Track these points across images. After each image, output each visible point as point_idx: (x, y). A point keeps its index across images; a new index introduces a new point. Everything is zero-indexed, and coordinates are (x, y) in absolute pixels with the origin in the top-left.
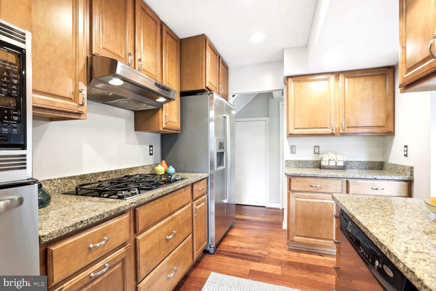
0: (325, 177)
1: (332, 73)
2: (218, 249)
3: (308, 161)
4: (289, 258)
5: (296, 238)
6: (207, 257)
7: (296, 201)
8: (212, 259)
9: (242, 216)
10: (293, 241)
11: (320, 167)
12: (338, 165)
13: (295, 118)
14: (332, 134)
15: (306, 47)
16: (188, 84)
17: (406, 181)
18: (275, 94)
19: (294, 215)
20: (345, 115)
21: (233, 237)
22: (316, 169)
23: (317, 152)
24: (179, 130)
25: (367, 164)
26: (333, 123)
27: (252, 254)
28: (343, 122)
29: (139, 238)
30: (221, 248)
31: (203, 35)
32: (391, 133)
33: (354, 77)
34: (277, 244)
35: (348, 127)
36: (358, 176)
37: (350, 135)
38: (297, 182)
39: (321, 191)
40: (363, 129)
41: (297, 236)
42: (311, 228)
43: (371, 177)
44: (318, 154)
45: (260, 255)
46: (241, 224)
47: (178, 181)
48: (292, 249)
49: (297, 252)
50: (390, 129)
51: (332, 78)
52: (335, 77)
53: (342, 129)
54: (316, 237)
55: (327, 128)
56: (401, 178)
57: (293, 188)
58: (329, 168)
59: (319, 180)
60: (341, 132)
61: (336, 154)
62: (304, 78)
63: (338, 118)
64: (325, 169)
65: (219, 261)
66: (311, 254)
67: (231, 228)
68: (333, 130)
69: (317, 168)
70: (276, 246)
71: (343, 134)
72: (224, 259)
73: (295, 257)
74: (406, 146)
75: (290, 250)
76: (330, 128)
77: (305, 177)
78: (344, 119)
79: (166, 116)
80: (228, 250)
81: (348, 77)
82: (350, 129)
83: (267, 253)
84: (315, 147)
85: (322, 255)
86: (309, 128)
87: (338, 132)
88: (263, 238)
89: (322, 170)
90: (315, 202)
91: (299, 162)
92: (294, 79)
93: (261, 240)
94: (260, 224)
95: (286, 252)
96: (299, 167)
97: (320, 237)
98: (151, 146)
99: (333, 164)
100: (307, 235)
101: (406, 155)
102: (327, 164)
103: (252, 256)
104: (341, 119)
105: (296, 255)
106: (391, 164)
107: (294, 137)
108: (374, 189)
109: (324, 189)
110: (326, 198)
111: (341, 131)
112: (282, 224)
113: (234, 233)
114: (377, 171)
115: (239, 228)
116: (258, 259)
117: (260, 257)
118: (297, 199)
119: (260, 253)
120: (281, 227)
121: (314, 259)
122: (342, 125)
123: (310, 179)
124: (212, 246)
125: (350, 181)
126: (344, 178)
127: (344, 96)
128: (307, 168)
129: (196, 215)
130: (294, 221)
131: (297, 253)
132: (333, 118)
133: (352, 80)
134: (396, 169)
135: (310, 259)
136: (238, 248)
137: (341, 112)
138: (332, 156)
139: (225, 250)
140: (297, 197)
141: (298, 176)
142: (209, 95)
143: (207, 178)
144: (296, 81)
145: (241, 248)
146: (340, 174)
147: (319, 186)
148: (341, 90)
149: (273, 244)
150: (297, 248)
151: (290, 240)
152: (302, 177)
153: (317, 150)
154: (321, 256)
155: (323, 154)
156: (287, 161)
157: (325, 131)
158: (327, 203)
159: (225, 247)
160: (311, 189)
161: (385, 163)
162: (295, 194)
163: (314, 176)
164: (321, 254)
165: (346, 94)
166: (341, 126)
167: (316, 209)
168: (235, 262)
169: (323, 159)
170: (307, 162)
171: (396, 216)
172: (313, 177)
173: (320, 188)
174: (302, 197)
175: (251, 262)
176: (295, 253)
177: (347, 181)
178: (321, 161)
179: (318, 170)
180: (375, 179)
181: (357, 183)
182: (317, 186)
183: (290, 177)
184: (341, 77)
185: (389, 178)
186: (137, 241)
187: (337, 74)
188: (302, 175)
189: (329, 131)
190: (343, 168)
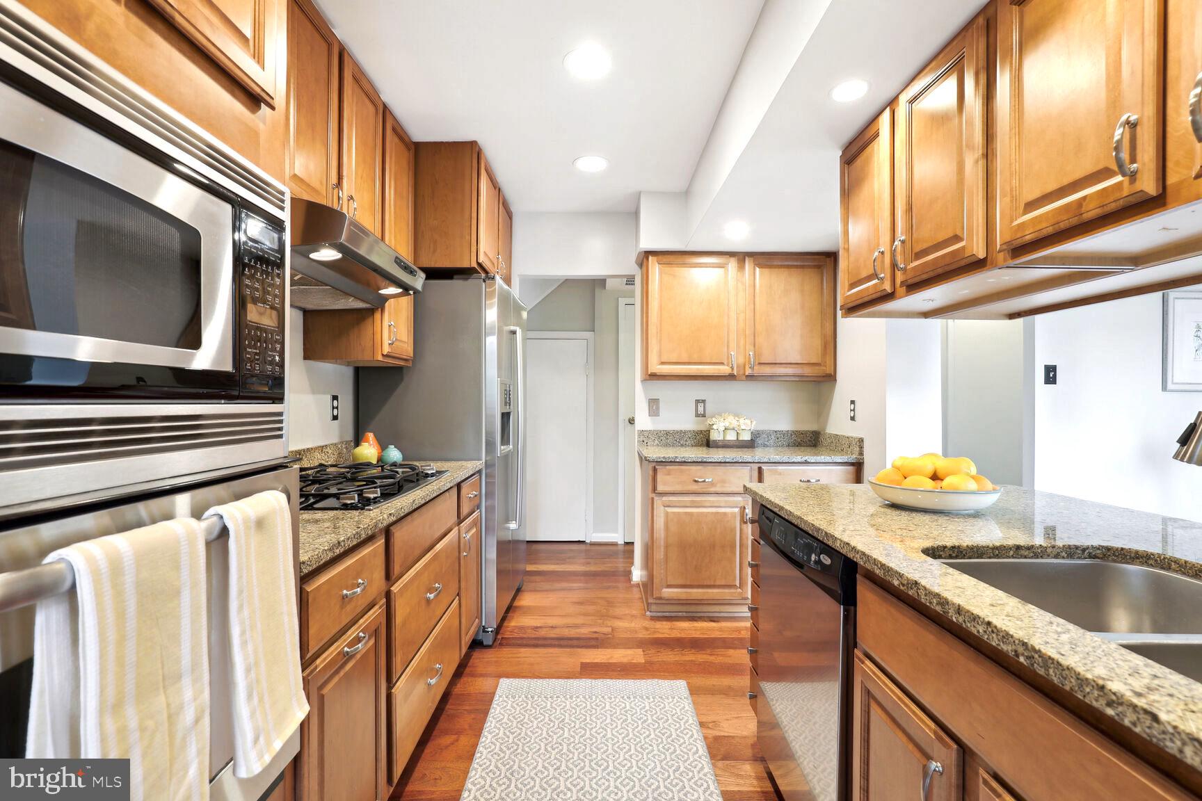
0: (720, 462)
1: (731, 254)
2: (499, 637)
3: (685, 432)
4: (655, 632)
5: (667, 592)
6: (478, 655)
7: (667, 514)
8: (493, 656)
9: (534, 566)
10: (660, 598)
11: (708, 444)
12: (741, 439)
13: (661, 340)
14: (731, 377)
15: (685, 195)
16: (435, 251)
17: (852, 464)
18: (610, 284)
19: (662, 543)
20: (754, 339)
21: (528, 611)
22: (701, 448)
23: (702, 413)
24: (409, 358)
25: (791, 435)
26: (733, 354)
27: (578, 636)
28: (751, 353)
29: (395, 589)
30: (506, 633)
31: (473, 144)
32: (831, 378)
33: (770, 267)
34: (627, 612)
35: (760, 364)
36: (778, 458)
37: (764, 378)
38: (669, 474)
39: (712, 490)
40: (786, 367)
41: (669, 586)
42: (696, 566)
43: (799, 459)
44: (704, 416)
45: (595, 636)
46: (539, 582)
47: (432, 477)
48: (658, 617)
49: (667, 621)
50: (829, 370)
51: (732, 264)
52: (738, 263)
53: (750, 368)
54: (705, 584)
55: (722, 364)
56: (845, 459)
57: (660, 488)
58: (725, 445)
59: (710, 468)
60: (747, 374)
61: (738, 416)
62: (680, 259)
63: (742, 342)
64: (720, 447)
65: (509, 658)
66: (696, 621)
67: (519, 590)
68: (732, 369)
69: (701, 446)
70: (625, 615)
71: (751, 377)
72: (520, 653)
73: (665, 629)
74: (853, 402)
75: (653, 619)
76: (728, 365)
77: (684, 463)
78: (752, 348)
79: (390, 326)
80: (525, 636)
81: (761, 266)
82: (763, 367)
83: (609, 630)
84: (697, 402)
85: (716, 619)
86: (689, 363)
87: (741, 373)
88: (593, 603)
89: (711, 449)
90: (702, 513)
91: (667, 433)
92: (660, 257)
93: (591, 608)
94: (582, 578)
95: (647, 623)
96: (667, 445)
97: (712, 584)
98: (335, 398)
99: (731, 437)
100: (688, 583)
101: (853, 419)
102: (721, 438)
103: (578, 639)
104: (747, 348)
105: (667, 627)
106: (831, 436)
107: (658, 380)
108: (804, 481)
109: (718, 485)
110: (722, 505)
111: (748, 372)
112: (630, 573)
113: (526, 600)
114: (809, 449)
115: (535, 591)
116: (593, 643)
117: (597, 639)
118: (670, 510)
119: (596, 632)
120: (630, 580)
121: (702, 629)
122: (749, 358)
123: (694, 468)
124: (490, 629)
125: (764, 467)
126: (754, 462)
127: (752, 302)
128: (682, 445)
129: (465, 554)
130: (662, 557)
131: (669, 623)
132: (733, 345)
133: (766, 271)
134: (838, 444)
135: (695, 630)
136: (545, 629)
137: (747, 332)
138: (731, 421)
139: (516, 635)
140: (669, 506)
141: (671, 462)
142: (484, 281)
143: (479, 472)
144: (664, 264)
145: (552, 627)
146: (746, 455)
147: (710, 480)
148: (747, 289)
149: (619, 611)
150: (667, 614)
151: (655, 596)
152: (677, 464)
153: (701, 409)
154: (714, 621)
155: (713, 416)
156: (642, 432)
157: (719, 370)
158: (725, 514)
159: (516, 631)
160: (695, 487)
161: (822, 433)
162: (665, 499)
163: (700, 460)
164: (712, 620)
165: (757, 299)
166: (747, 359)
167: (705, 528)
168: (546, 655)
169: (715, 427)
170: (682, 433)
171: (835, 503)
172: (700, 462)
173: (712, 484)
174: (678, 505)
175: (579, 650)
176: (664, 623)
177: (760, 469)
178: (709, 431)
179: (705, 449)
180: (806, 463)
181: (776, 472)
182: (707, 480)
183: (654, 464)
184: (748, 264)
185: (828, 459)
186: (393, 596)
187: (741, 257)
188: (678, 460)
189: (725, 369)
190: (750, 445)
